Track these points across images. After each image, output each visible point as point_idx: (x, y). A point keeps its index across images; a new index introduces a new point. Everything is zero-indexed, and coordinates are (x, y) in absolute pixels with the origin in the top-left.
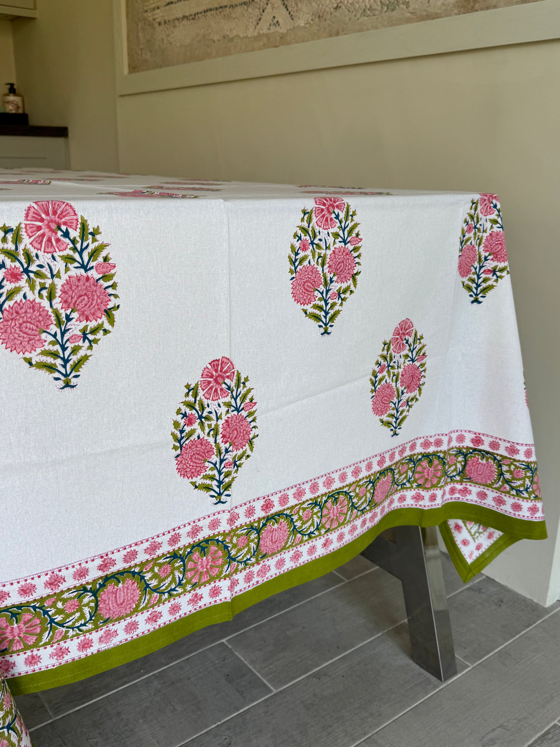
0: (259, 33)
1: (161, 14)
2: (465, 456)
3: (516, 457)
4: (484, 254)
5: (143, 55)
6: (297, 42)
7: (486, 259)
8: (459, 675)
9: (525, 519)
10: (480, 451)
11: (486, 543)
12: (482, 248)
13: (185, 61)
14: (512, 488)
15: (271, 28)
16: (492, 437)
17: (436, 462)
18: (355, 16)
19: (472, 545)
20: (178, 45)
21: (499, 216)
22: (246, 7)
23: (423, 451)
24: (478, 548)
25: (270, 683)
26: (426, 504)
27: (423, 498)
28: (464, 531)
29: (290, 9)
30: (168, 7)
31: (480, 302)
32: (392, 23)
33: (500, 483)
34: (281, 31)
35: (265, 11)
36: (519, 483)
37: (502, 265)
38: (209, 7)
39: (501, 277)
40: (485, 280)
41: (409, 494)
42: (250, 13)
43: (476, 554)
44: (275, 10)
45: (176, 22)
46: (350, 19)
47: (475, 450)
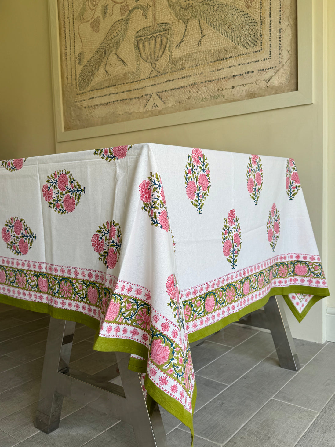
0: (146, 110)
1: (86, 103)
2: (294, 264)
3: (315, 261)
4: (292, 181)
5: (74, 122)
6: (168, 113)
7: (293, 183)
8: (302, 369)
9: (322, 287)
10: (299, 261)
11: (305, 304)
12: (291, 179)
13: (102, 124)
14: (315, 275)
15: (153, 108)
16: (304, 254)
17: (285, 266)
18: (198, 101)
19: (300, 305)
20: (97, 117)
21: (295, 166)
22: (138, 99)
23: (280, 261)
24: (303, 306)
25: (225, 383)
26: (283, 285)
27: (282, 282)
28: (297, 298)
29: (163, 100)
30: (90, 100)
31: (292, 200)
32: (217, 104)
33: (310, 274)
34: (159, 109)
35: (149, 101)
36: (317, 272)
37: (299, 185)
38: (116, 99)
39: (299, 189)
40: (293, 191)
41: (277, 280)
42: (141, 102)
43: (302, 309)
44: (155, 100)
45: (96, 107)
46: (196, 103)
47: (297, 261)
